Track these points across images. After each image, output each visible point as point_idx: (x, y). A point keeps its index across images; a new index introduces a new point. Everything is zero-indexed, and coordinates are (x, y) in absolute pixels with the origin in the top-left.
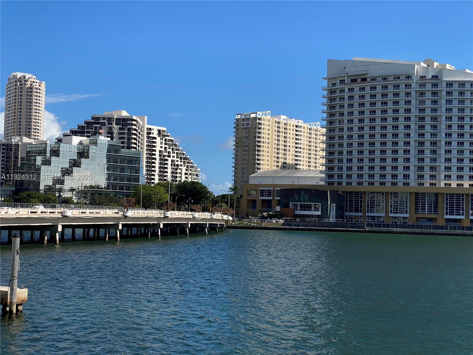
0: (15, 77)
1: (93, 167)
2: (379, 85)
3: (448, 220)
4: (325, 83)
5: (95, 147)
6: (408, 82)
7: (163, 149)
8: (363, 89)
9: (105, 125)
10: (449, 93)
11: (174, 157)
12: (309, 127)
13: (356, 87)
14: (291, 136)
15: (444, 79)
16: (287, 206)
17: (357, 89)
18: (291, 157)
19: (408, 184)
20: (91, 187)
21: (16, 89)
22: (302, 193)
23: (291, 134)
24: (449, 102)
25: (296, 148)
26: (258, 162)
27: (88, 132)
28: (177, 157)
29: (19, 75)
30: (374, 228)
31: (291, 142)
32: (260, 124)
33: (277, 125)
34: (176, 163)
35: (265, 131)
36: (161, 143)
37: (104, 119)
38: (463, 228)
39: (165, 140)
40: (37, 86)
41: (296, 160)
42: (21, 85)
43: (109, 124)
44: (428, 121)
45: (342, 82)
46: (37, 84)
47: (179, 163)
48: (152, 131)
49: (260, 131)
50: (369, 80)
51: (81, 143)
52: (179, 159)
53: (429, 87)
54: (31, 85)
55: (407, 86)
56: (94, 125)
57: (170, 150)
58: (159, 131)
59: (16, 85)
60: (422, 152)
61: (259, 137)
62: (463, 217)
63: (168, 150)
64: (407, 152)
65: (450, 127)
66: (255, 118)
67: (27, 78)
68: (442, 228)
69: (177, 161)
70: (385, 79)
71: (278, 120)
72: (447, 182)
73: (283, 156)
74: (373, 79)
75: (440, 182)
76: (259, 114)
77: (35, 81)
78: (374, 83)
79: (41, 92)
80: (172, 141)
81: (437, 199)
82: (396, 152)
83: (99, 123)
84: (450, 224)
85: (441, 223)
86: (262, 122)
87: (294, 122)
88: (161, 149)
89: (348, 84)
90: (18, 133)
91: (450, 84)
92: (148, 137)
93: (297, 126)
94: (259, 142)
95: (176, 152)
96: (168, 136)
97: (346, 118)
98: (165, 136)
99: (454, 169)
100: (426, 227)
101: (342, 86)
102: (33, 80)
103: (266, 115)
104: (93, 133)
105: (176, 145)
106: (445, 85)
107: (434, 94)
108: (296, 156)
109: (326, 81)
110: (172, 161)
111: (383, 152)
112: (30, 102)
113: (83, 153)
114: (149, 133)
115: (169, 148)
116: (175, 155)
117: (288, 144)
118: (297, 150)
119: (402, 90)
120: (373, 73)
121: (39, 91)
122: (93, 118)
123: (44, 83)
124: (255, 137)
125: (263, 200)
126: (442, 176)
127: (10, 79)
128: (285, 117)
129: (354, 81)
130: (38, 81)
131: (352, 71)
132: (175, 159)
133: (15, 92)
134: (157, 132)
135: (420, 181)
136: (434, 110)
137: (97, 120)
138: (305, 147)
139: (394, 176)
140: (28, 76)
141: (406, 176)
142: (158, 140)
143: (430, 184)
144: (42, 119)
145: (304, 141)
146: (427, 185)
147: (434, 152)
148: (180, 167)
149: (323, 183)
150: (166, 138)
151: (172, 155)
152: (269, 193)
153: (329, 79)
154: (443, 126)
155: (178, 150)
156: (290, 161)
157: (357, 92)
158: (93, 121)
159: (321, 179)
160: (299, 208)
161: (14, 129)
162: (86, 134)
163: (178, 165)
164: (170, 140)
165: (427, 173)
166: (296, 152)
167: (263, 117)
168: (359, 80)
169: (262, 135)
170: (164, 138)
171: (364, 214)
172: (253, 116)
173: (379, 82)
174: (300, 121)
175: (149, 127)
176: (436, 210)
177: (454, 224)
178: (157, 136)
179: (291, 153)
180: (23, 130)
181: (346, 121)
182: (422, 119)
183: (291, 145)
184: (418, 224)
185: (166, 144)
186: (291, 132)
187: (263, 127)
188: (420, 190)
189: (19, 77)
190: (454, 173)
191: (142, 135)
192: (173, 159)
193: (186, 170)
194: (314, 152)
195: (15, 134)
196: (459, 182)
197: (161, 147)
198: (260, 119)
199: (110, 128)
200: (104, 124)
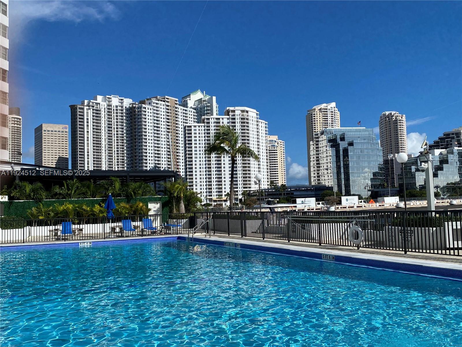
0: (384, 115)
1: (453, 170)
5: (452, 155)
9: (454, 139)
20: (452, 183)
21: (386, 123)
27: (442, 145)
29: (387, 113)
37: (453, 134)
40: (400, 119)
42: (389, 119)
43: (457, 137)
46: (400, 117)
51: (441, 154)
54: (396, 118)
56: (446, 140)
59: (386, 120)
67: (393, 114)
77: (398, 115)
79: (403, 122)
83: (449, 138)
90: (390, 152)
102: (397, 115)
104: (446, 145)
112: (396, 130)
113: (444, 161)
121: (401, 121)
122: (444, 135)
123: (404, 115)
127: (381, 117)
130: (400, 115)
133: (386, 125)
137: (447, 135)
140: (393, 113)
144: (406, 140)
158: (445, 137)
161: (387, 149)
162: (441, 147)
180: (394, 149)
189: (387, 114)
195: (389, 152)
200: (453, 138)
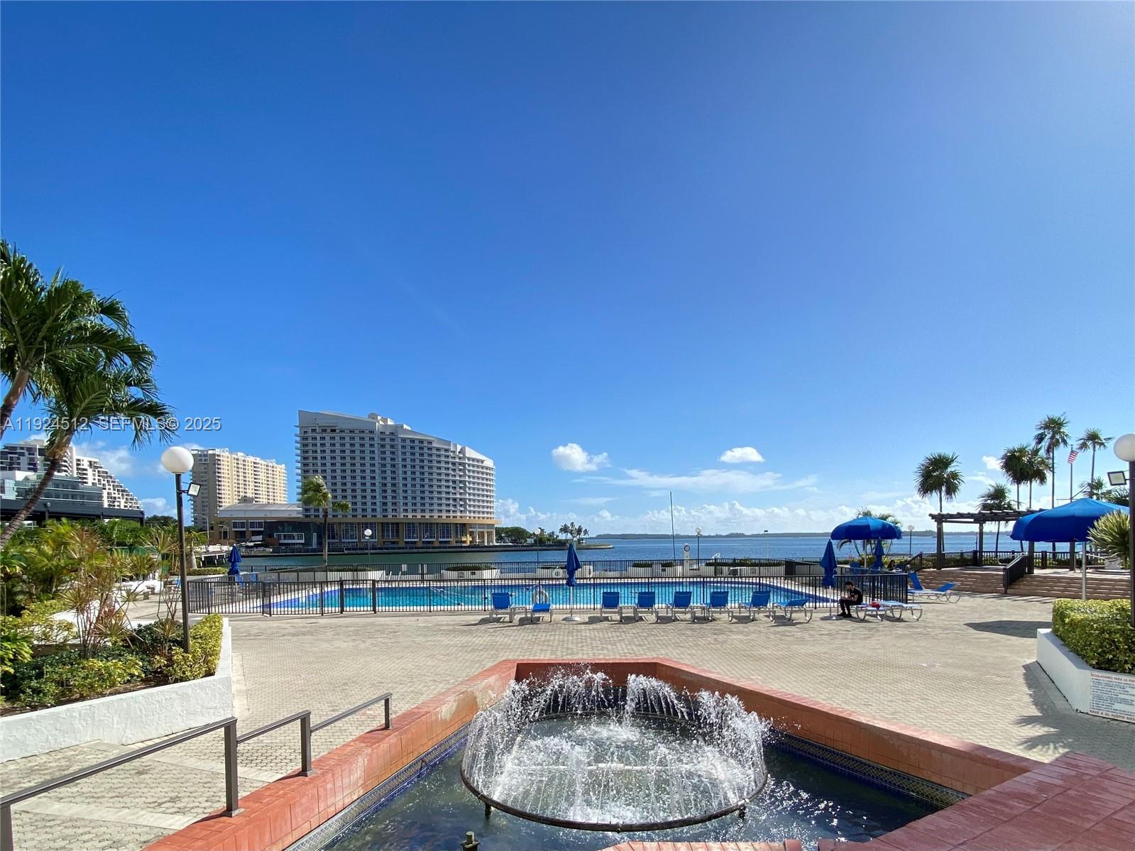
2: (347, 435)
3: (406, 542)
4: (298, 431)
6: (371, 435)
7: (96, 481)
8: (333, 438)
9: (24, 456)
10: (403, 447)
11: (109, 489)
12: (266, 464)
13: (327, 436)
14: (250, 472)
15: (400, 436)
16: (271, 536)
17: (327, 438)
18: (251, 491)
19: (375, 516)
22: (286, 525)
23: (250, 470)
24: (404, 453)
25: (255, 482)
26: (220, 496)
28: (114, 490)
30: (352, 552)
31: (250, 478)
32: (219, 460)
33: (236, 461)
34: (113, 495)
35: (224, 467)
36: (94, 475)
37: (22, 448)
38: (418, 548)
39: (98, 471)
41: (256, 494)
43: (29, 454)
44: (388, 468)
45: (314, 431)
47: (117, 496)
48: (82, 463)
49: (219, 467)
50: (338, 431)
52: (116, 492)
53: (388, 441)
55: (372, 439)
56: (10, 455)
57: (106, 482)
58: (90, 462)
60: (385, 491)
61: (219, 473)
62: (418, 540)
63: (103, 482)
64: (373, 491)
65: (405, 472)
66: (214, 455)
68: (403, 548)
69: (114, 493)
70: (352, 431)
71: (236, 457)
72: (405, 514)
73: (243, 490)
74: (341, 431)
75: (400, 515)
76: (217, 451)
78: (343, 435)
80: (107, 473)
81: (398, 527)
82: (364, 491)
83: (16, 453)
84: (408, 546)
85: (402, 545)
86: (221, 458)
87: (251, 459)
88: (94, 481)
89: (319, 433)
91: (404, 440)
92: (78, 469)
93: (254, 463)
94: (219, 477)
95: (112, 484)
96: (101, 468)
97: (319, 462)
98: (97, 467)
99: (410, 504)
100: (392, 548)
101: (314, 434)
103: (223, 451)
105: (111, 477)
106: (400, 441)
107: (392, 446)
108: (255, 490)
109: (298, 429)
110: (108, 493)
111: (354, 491)
114: (78, 465)
115: (104, 480)
116: (111, 487)
117: (247, 479)
118: (256, 484)
119: (367, 442)
120: (341, 426)
124: (215, 473)
125: (236, 531)
126: (402, 510)
128: (242, 454)
129: (324, 431)
131: (322, 423)
132: (112, 491)
134: (89, 463)
135: (384, 514)
136: (393, 459)
137: (12, 449)
138: (264, 482)
139: (364, 510)
141: (374, 510)
142: (90, 471)
143: (393, 516)
145: (262, 476)
146: (390, 516)
147: (394, 491)
148: (117, 500)
149: (301, 516)
150: (99, 469)
151: (107, 487)
152: (243, 525)
153: (301, 427)
154: (401, 472)
155: (114, 482)
156: (250, 495)
157: (328, 441)
158: (7, 450)
159: (298, 512)
160: (282, 538)
163: (115, 498)
164: (103, 472)
165: (390, 507)
166: (255, 486)
167: (222, 454)
168: (329, 431)
169: (222, 471)
170: (97, 470)
171: (340, 540)
172: (210, 452)
173: (347, 433)
174: (258, 459)
175: (79, 458)
176: (398, 536)
177: (411, 546)
178: (88, 468)
179: (251, 487)
181: (319, 464)
182: (384, 465)
183: (250, 480)
184: (385, 546)
185: (99, 476)
186: (250, 468)
187: (222, 463)
188: (385, 520)
190: (410, 507)
191: (72, 467)
192: (109, 491)
193: (126, 503)
194: (272, 487)
196: (414, 514)
197: (94, 479)
198: (218, 456)
199: (32, 459)
200: (23, 454)
